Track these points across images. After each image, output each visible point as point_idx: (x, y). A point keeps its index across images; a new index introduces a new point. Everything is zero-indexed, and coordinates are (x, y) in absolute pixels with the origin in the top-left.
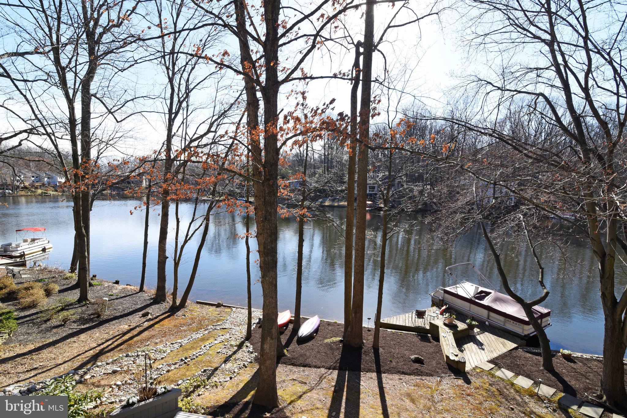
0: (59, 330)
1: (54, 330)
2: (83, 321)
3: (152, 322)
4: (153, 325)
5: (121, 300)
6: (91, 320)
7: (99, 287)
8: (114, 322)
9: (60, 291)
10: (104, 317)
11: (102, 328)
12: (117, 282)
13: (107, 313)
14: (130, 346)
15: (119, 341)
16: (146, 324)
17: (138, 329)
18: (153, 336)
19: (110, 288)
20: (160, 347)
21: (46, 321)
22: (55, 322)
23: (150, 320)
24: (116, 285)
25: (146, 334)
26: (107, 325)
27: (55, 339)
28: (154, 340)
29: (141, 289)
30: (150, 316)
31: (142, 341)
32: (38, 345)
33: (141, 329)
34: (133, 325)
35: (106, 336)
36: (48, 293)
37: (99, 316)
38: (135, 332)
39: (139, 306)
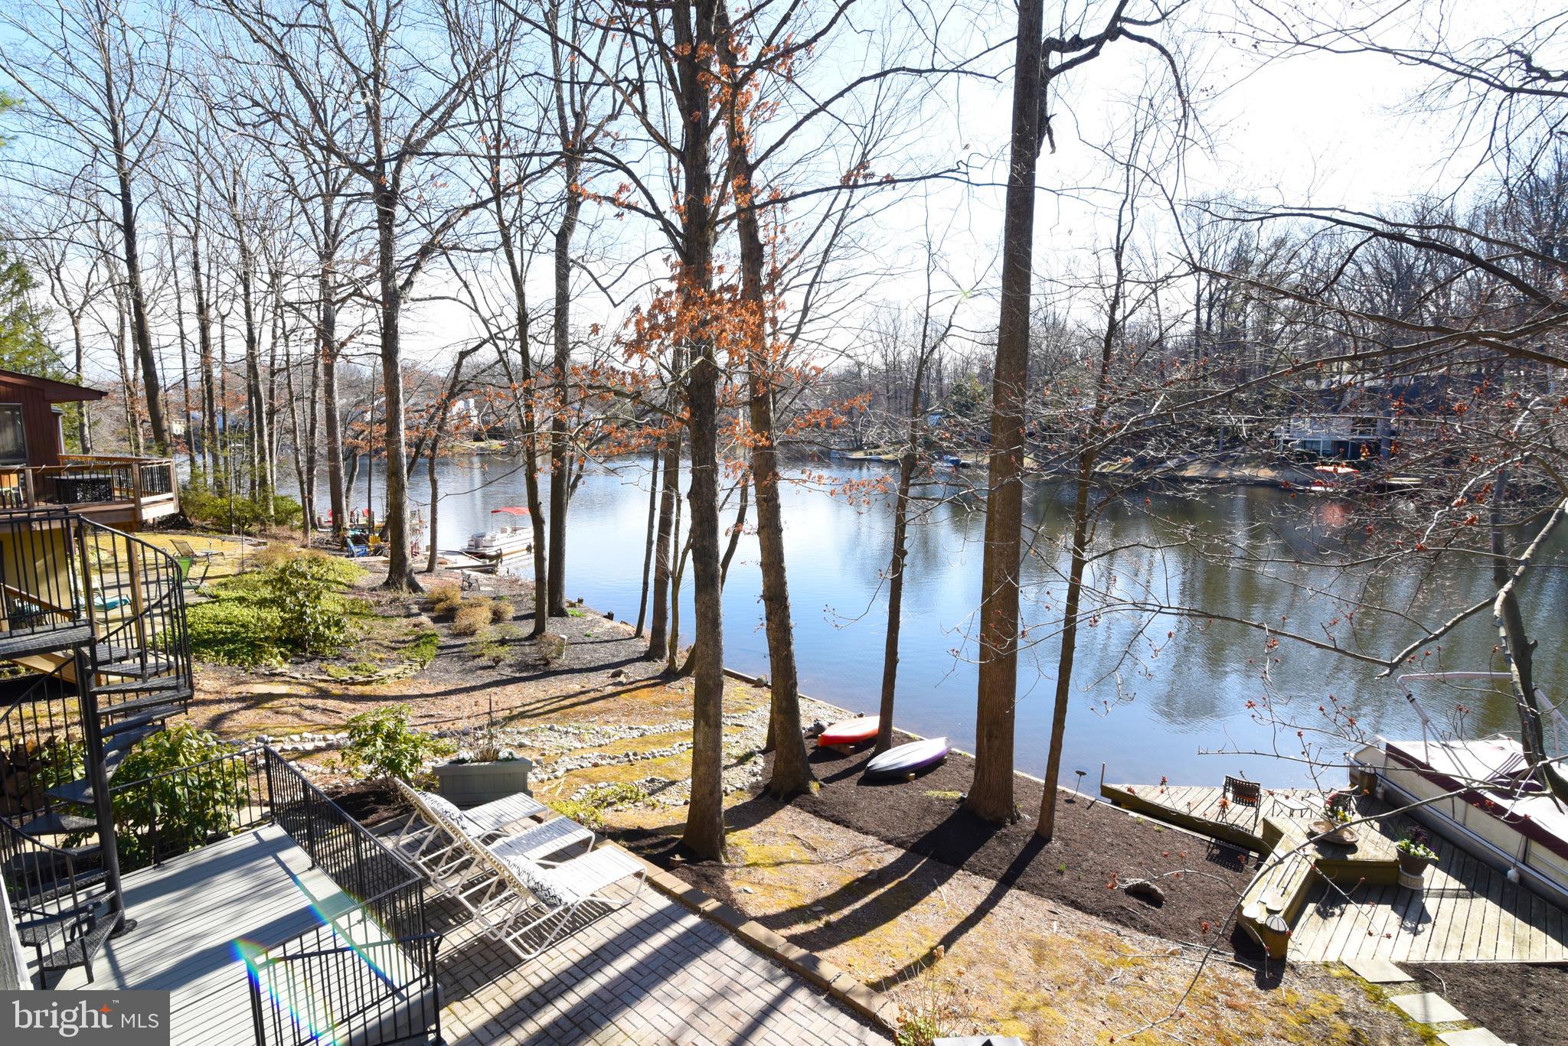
0: (485, 673)
1: (479, 672)
2: (523, 666)
3: (620, 688)
4: (618, 693)
5: (598, 646)
6: (534, 667)
7: (576, 620)
8: (564, 677)
9: (516, 619)
10: (554, 666)
11: (543, 682)
12: (610, 617)
13: (564, 661)
14: (565, 716)
15: (554, 706)
16: (610, 690)
17: (592, 695)
18: (609, 711)
19: (593, 623)
20: (609, 729)
21: (474, 657)
22: (484, 661)
23: (621, 684)
24: (605, 620)
25: (601, 704)
26: (552, 679)
27: (474, 684)
28: (606, 717)
29: (638, 633)
30: (622, 678)
31: (586, 714)
32: (450, 687)
33: (598, 694)
34: (588, 687)
35: (541, 695)
36: (497, 617)
37: (548, 663)
38: (583, 698)
39: (616, 660)
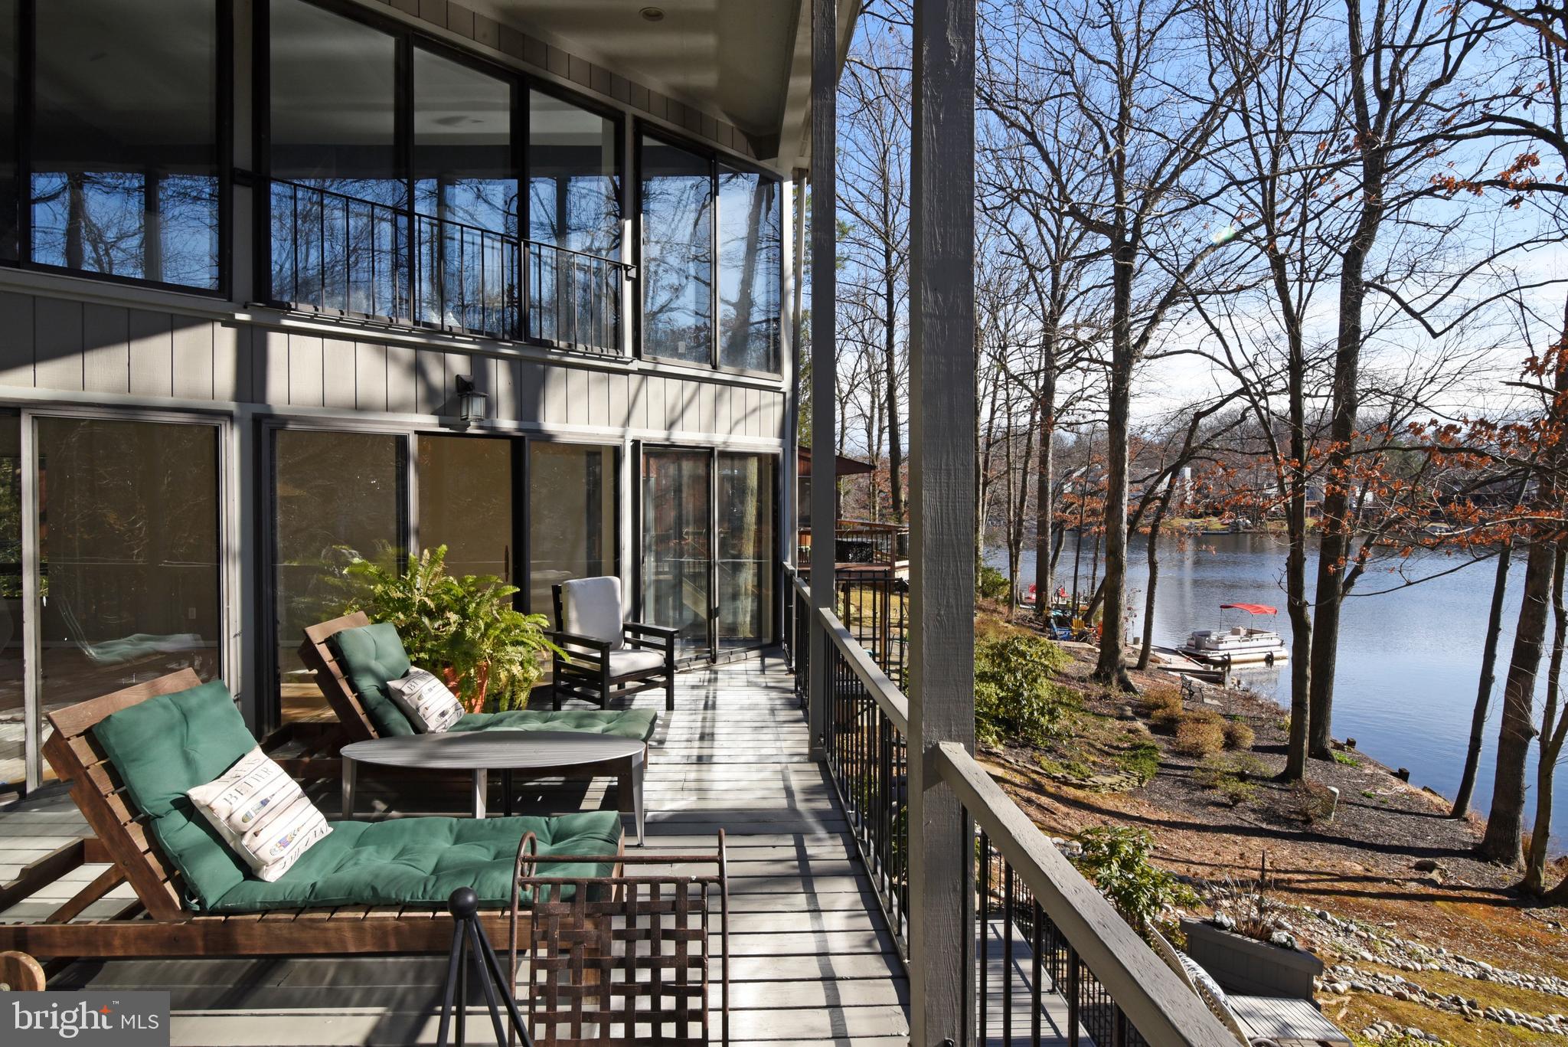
0: (1219, 811)
1: (1211, 809)
2: (1269, 814)
3: (1432, 891)
4: (1432, 898)
5: (1387, 816)
6: (1289, 822)
7: (1346, 770)
8: (1335, 847)
9: (1256, 749)
10: (1319, 827)
11: (1301, 846)
12: (1403, 775)
13: (1331, 823)
14: (1343, 905)
15: (1322, 886)
16: (1413, 887)
17: (1384, 887)
18: (1414, 919)
19: (1374, 780)
20: (1421, 948)
21: (1204, 788)
22: (1216, 795)
23: (1432, 883)
24: (1395, 780)
25: (1401, 905)
26: (1317, 845)
27: (1205, 822)
28: (1413, 928)
29: (1458, 812)
30: (1435, 875)
31: (1376, 913)
32: (1174, 819)
33: (1394, 889)
34: (1376, 872)
35: (1302, 864)
36: (1231, 742)
37: (1308, 821)
38: (1370, 888)
39: (1421, 844)
